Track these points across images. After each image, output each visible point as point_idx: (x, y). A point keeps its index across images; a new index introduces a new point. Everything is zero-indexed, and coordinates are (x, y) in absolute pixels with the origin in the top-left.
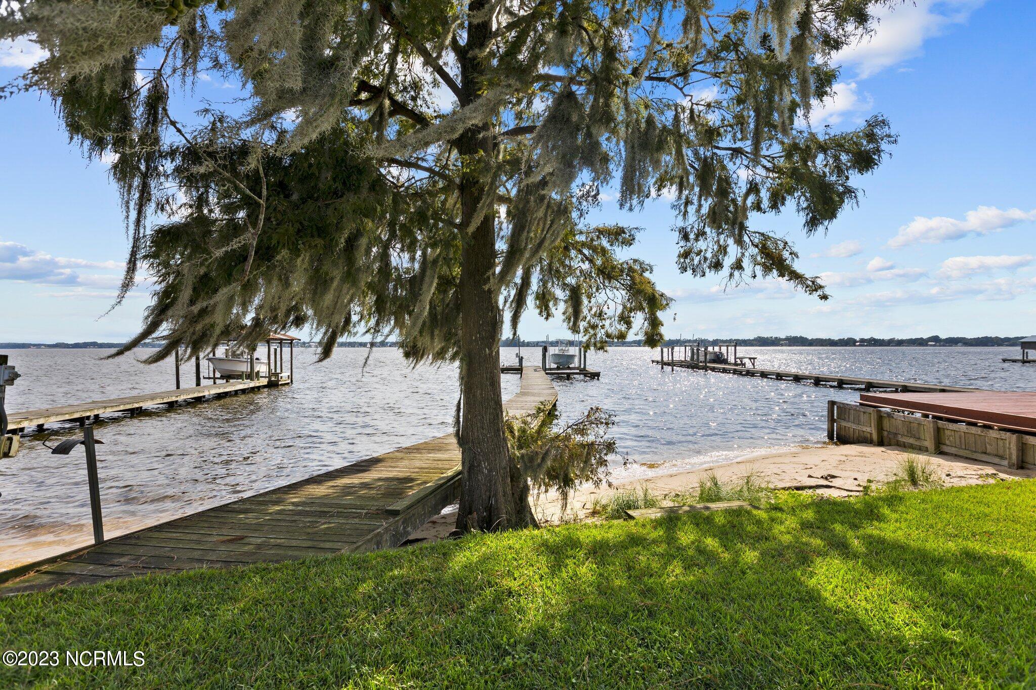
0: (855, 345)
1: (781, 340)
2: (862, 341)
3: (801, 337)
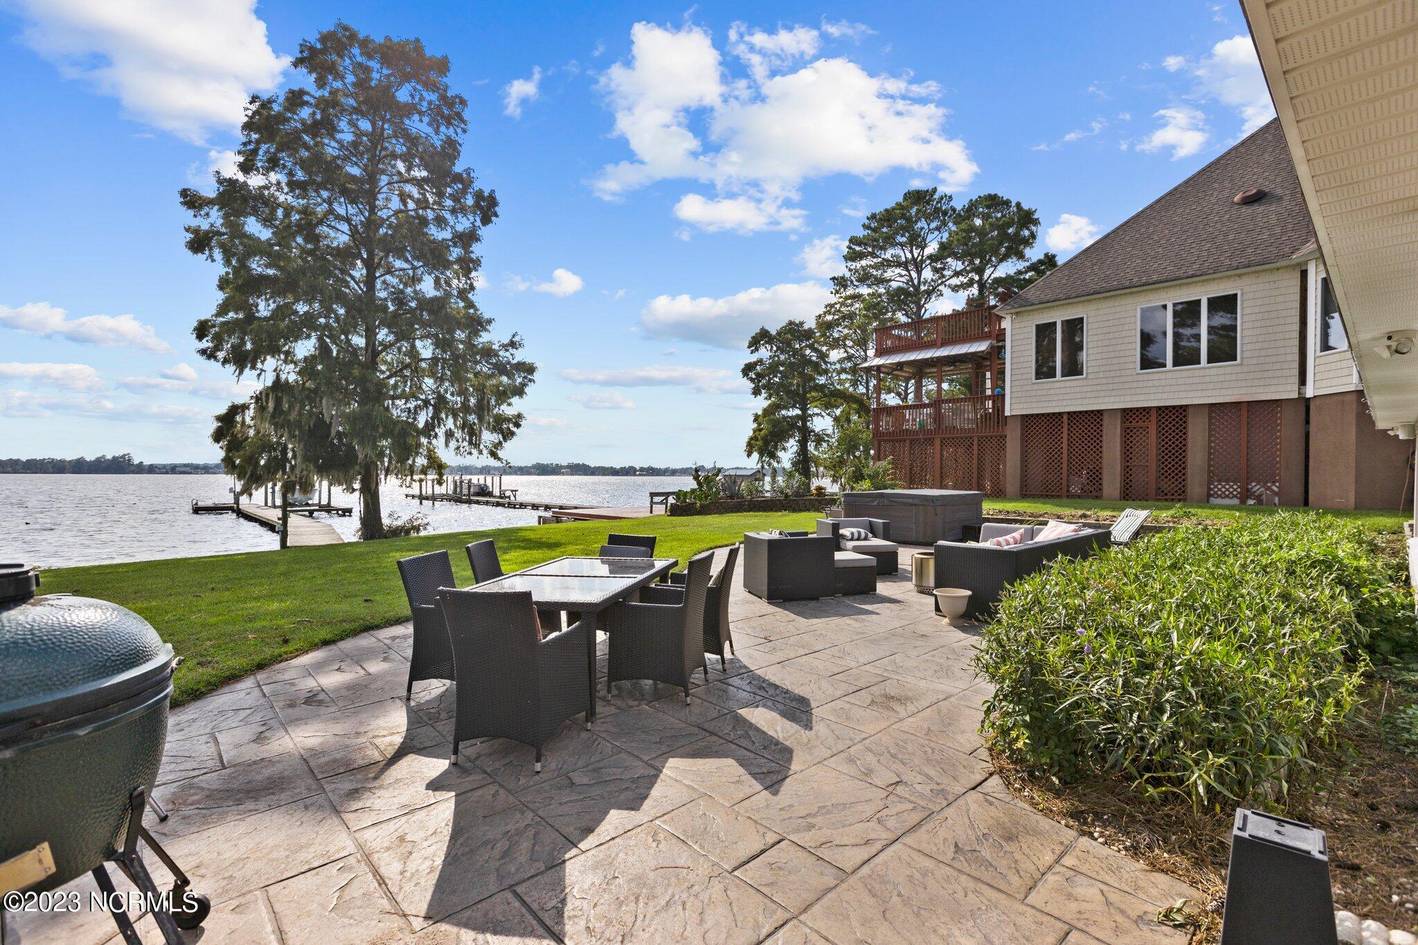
0: (635, 475)
1: (562, 467)
2: (642, 469)
3: (584, 465)
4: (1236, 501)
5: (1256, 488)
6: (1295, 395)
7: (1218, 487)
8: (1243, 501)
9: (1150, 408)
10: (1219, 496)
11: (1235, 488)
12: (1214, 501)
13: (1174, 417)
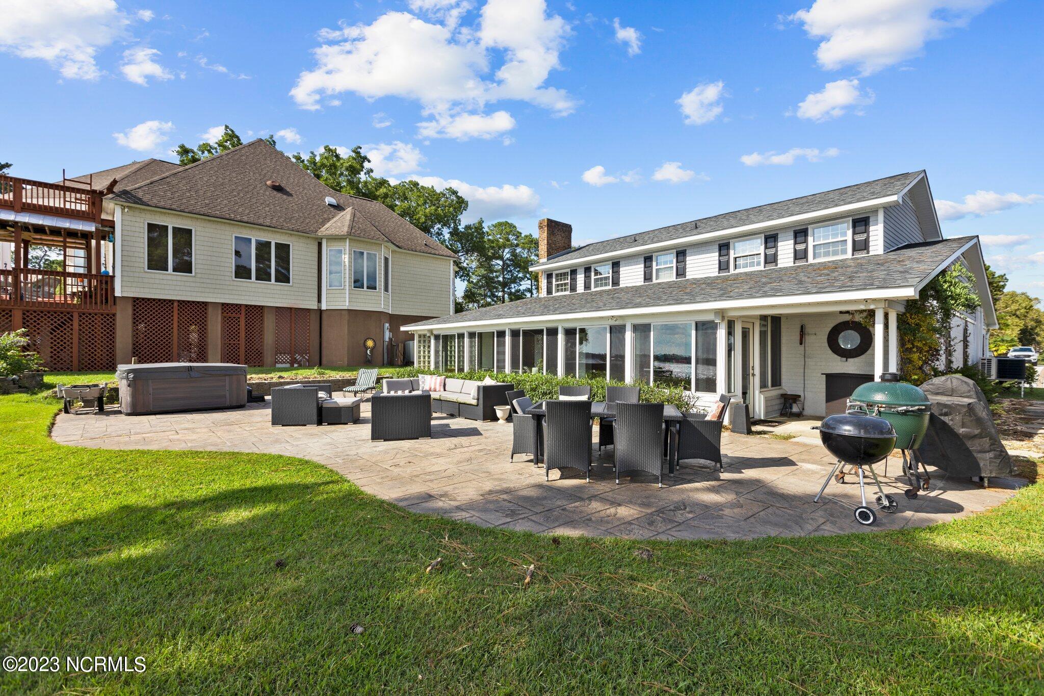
4: (288, 365)
5: (298, 357)
6: (316, 308)
7: (280, 357)
8: (292, 365)
9: (241, 305)
10: (281, 363)
11: (288, 357)
12: (278, 366)
13: (255, 312)
